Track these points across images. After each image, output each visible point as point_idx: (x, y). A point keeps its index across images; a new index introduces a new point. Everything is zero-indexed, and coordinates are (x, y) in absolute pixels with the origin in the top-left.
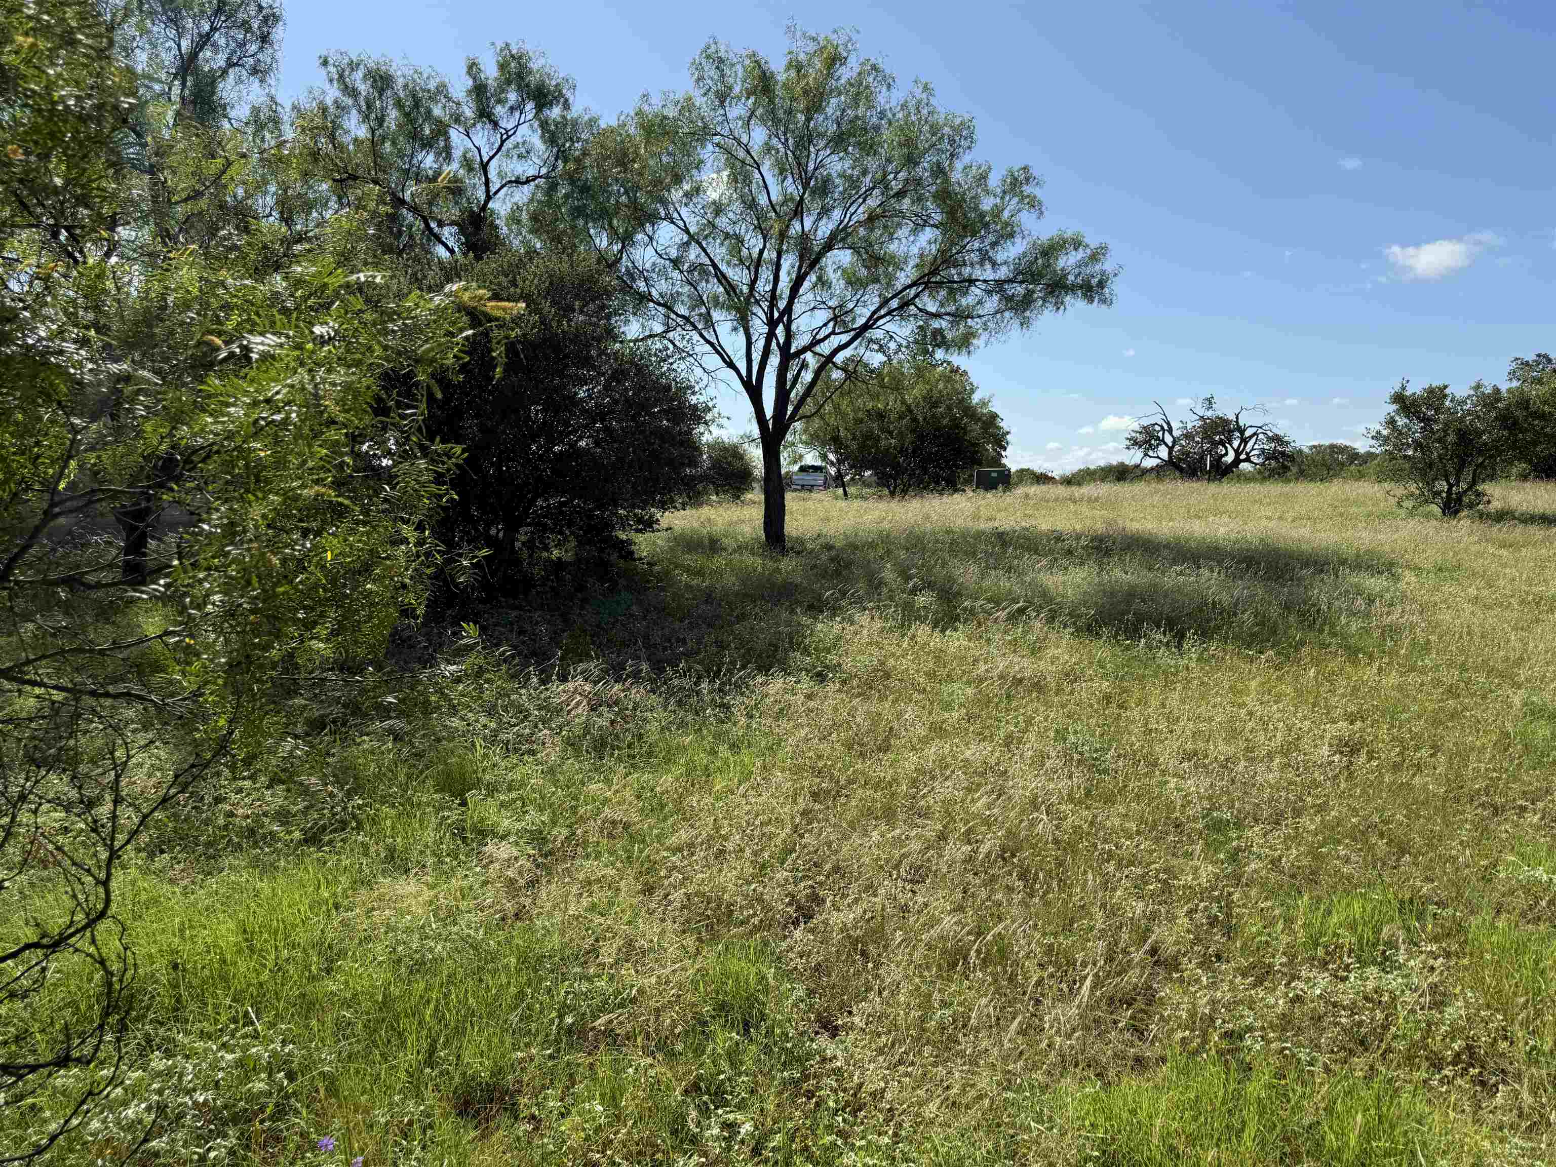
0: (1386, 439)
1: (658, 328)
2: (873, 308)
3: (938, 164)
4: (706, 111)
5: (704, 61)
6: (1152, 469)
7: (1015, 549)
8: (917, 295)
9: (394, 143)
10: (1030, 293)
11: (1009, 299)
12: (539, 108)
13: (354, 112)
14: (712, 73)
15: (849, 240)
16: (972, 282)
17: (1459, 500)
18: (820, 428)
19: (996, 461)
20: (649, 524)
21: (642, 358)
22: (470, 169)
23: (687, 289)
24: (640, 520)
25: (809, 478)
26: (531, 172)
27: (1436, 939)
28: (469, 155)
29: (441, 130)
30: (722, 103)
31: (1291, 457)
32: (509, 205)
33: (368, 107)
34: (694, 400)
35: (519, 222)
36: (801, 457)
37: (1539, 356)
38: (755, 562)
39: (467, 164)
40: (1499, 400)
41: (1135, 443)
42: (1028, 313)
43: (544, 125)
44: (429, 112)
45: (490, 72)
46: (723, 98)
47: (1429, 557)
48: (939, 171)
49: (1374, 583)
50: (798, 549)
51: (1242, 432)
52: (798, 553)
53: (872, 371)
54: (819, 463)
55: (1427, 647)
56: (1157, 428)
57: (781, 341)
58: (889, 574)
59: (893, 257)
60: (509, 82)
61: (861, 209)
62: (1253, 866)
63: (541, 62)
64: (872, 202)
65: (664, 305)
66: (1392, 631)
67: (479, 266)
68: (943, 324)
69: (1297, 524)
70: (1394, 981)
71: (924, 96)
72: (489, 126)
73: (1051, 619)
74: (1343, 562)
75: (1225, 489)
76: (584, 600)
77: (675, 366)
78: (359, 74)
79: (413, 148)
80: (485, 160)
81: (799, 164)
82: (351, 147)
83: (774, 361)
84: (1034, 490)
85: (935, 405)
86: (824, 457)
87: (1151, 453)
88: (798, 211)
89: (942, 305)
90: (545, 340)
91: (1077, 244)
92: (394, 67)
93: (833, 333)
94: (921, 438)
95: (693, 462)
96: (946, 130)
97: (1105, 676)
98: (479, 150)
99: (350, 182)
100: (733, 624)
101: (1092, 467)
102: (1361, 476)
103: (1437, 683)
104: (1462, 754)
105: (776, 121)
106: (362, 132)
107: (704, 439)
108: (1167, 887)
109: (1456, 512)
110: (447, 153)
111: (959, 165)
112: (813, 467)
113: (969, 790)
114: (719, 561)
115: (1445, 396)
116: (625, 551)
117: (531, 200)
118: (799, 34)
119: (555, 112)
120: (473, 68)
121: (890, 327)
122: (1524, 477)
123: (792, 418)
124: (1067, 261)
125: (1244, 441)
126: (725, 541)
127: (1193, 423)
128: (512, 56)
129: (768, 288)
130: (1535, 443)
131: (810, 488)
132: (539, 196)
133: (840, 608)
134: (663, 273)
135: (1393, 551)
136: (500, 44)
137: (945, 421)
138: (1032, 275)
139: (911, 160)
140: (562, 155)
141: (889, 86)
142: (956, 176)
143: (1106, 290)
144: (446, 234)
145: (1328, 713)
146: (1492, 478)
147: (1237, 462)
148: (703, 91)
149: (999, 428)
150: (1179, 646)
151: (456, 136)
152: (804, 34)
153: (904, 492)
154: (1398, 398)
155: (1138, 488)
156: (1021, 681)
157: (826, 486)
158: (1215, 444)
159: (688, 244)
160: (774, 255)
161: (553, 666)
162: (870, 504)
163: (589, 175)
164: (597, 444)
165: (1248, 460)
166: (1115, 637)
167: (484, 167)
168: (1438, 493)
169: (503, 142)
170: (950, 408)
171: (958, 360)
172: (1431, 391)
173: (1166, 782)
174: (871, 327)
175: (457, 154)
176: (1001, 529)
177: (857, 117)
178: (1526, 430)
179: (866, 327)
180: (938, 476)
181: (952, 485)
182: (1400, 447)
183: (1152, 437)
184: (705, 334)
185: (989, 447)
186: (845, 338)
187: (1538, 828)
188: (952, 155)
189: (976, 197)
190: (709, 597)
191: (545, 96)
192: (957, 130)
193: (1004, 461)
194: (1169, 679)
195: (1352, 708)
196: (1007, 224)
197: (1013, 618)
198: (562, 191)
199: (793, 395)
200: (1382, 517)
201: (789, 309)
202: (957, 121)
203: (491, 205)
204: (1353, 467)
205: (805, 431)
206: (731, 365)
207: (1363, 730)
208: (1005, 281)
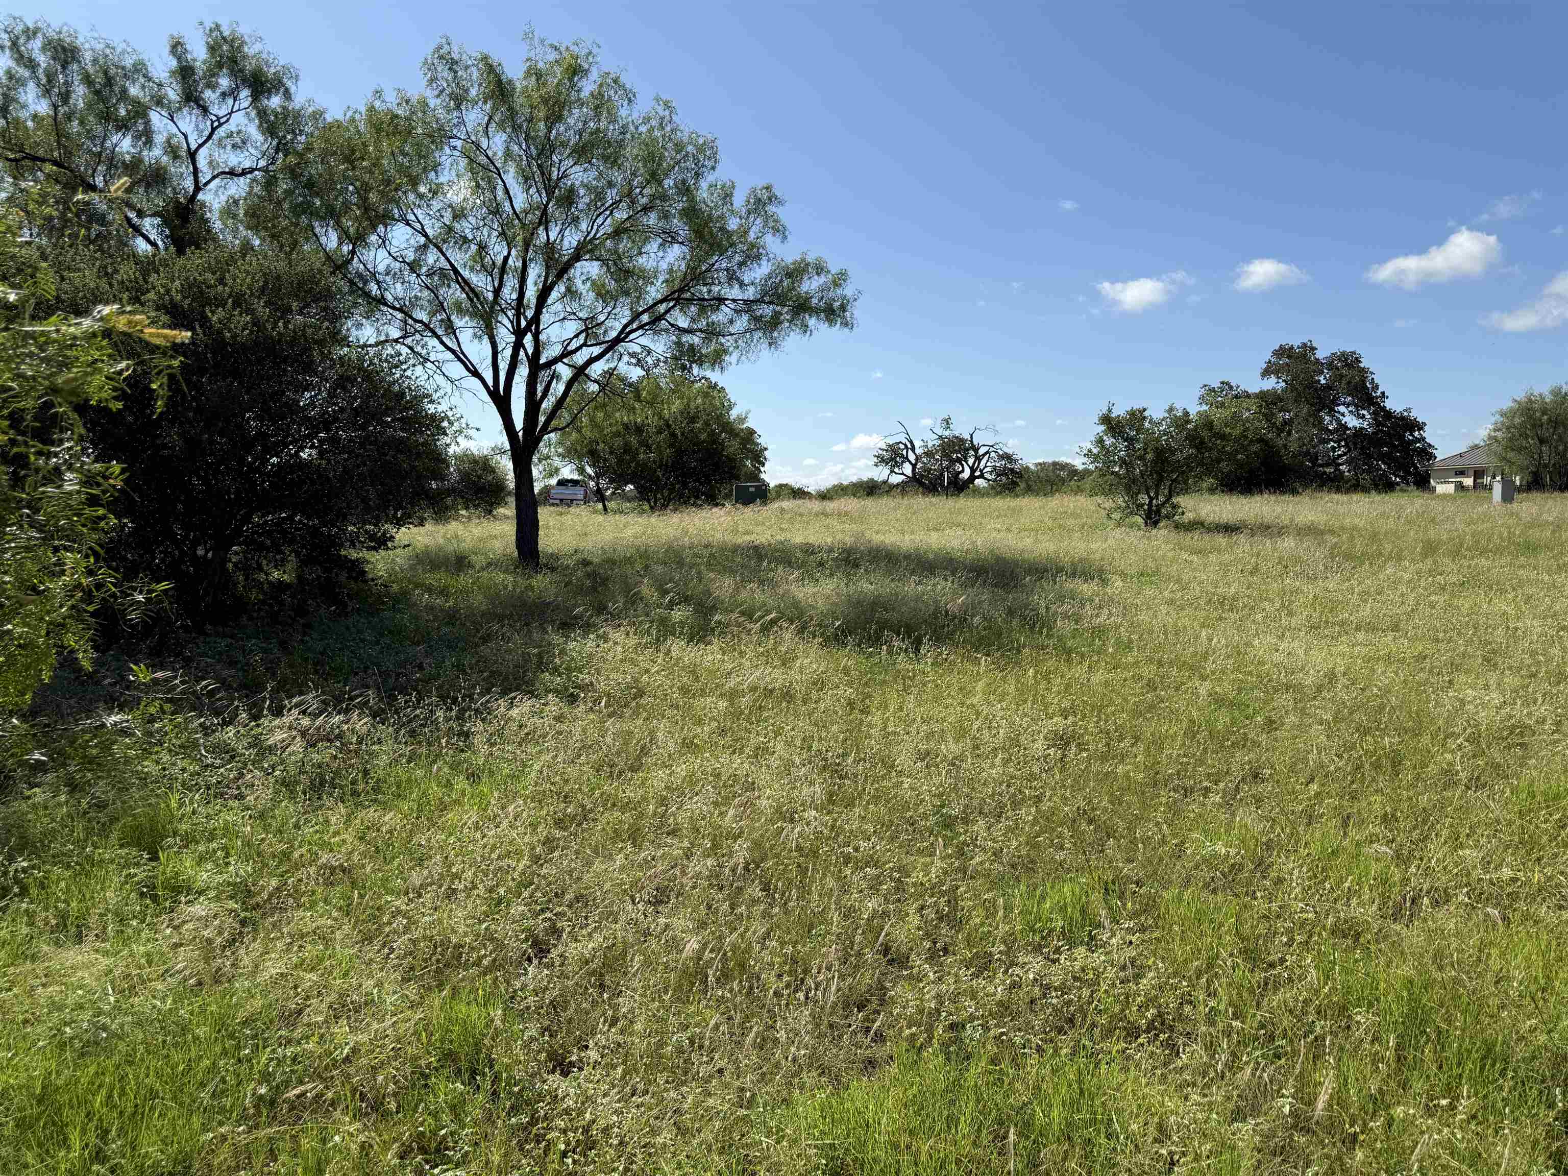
0: (1096, 458)
1: (395, 334)
2: (624, 321)
3: (684, 181)
4: (441, 113)
5: (436, 61)
6: (898, 485)
7: (770, 563)
8: (668, 311)
9: (82, 123)
10: (777, 315)
11: (757, 319)
12: (256, 96)
13: (31, 85)
14: (445, 74)
15: (597, 253)
16: (721, 300)
17: (1158, 512)
18: (577, 441)
19: (755, 476)
20: (382, 542)
21: (371, 363)
22: (176, 157)
23: (426, 293)
24: (372, 537)
25: (568, 492)
26: (247, 164)
27: (1135, 915)
28: (174, 141)
29: (140, 111)
30: (458, 107)
31: (1020, 475)
32: (223, 198)
33: (49, 81)
34: (431, 409)
35: (235, 216)
36: (557, 470)
37: (1222, 383)
38: (505, 580)
39: (172, 150)
40: (1188, 422)
41: (882, 460)
42: (775, 334)
43: (262, 114)
44: (124, 91)
45: (199, 53)
46: (459, 100)
47: (1131, 563)
48: (685, 189)
49: (1087, 588)
50: (553, 565)
51: (976, 450)
52: (553, 570)
53: (631, 385)
54: (576, 477)
55: (1129, 646)
56: (902, 446)
57: (530, 352)
58: (646, 589)
59: (643, 271)
60: (220, 65)
61: (609, 220)
62: (977, 859)
63: (257, 47)
64: (621, 215)
65: (400, 310)
66: (1100, 632)
67: (181, 261)
68: (696, 340)
69: (1022, 534)
70: (1099, 958)
71: (667, 113)
72: (196, 111)
73: (801, 630)
74: (1060, 570)
75: (962, 502)
76: (308, 626)
77: (408, 373)
78: (36, 44)
79: (106, 129)
80: (193, 146)
81: (543, 174)
82: (30, 124)
83: (523, 372)
84: (787, 504)
85: (693, 420)
86: (581, 471)
87: (896, 470)
88: (545, 220)
89: (693, 320)
90: (256, 343)
91: (820, 269)
92: (81, 39)
93: (585, 344)
94: (680, 453)
95: (439, 476)
96: (690, 148)
97: (850, 684)
98: (186, 137)
99: (28, 163)
100: (477, 646)
101: (845, 483)
102: (1079, 490)
103: (1137, 678)
104: (1158, 743)
105: (516, 128)
106: (43, 107)
107: (451, 451)
108: (900, 886)
109: (1155, 523)
110: (147, 137)
111: (704, 185)
112: (572, 481)
113: (716, 804)
114: (465, 580)
115: (1144, 418)
116: (357, 570)
117: (249, 193)
118: (536, 42)
119: (275, 102)
120: (177, 47)
121: (644, 341)
122: (1212, 491)
123: (545, 430)
124: (810, 285)
125: (978, 459)
126: (473, 558)
127: (933, 442)
128: (224, 38)
129: (514, 296)
130: (1219, 461)
131: (568, 503)
132: (257, 189)
133: (594, 626)
134: (397, 277)
135: (1102, 559)
136: (209, 24)
137: (703, 436)
138: (779, 297)
139: (654, 177)
140: (282, 147)
141: (630, 101)
142: (703, 192)
143: (848, 314)
144: (147, 224)
145: (1046, 709)
146: (1186, 491)
147: (972, 478)
148: (436, 92)
149: (758, 444)
150: (917, 650)
151: (157, 119)
152: (542, 42)
153: (664, 506)
154: (1106, 420)
155: (884, 503)
156: (771, 691)
157: (586, 500)
158: (953, 462)
159: (425, 247)
160: (519, 264)
161: (264, 698)
162: (631, 518)
163: (315, 169)
164: (321, 454)
165: (982, 476)
166: (859, 646)
167: (192, 155)
168: (1142, 505)
169: (213, 130)
170: (707, 424)
171: (714, 376)
172: (1132, 414)
173: (902, 782)
174: (623, 340)
175: (159, 139)
176: (756, 543)
177: (598, 130)
178: (1211, 449)
179: (618, 340)
180: (698, 491)
181: (713, 500)
182: (1108, 464)
183: (897, 455)
184: (444, 339)
185: (748, 463)
186: (596, 351)
187: (1221, 806)
188: (697, 174)
189: (722, 217)
190: (452, 617)
191: (262, 84)
192: (701, 149)
193: (762, 476)
194: (906, 682)
195: (1066, 704)
196: (752, 246)
197: (765, 629)
198: (283, 186)
199: (544, 406)
200: (1094, 527)
201: (536, 319)
202: (701, 141)
203: (200, 196)
204: (1073, 483)
205: (560, 443)
206: (475, 373)
207: (1075, 724)
208: (752, 301)
